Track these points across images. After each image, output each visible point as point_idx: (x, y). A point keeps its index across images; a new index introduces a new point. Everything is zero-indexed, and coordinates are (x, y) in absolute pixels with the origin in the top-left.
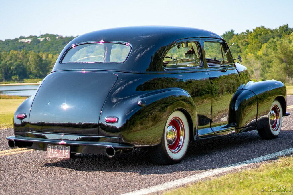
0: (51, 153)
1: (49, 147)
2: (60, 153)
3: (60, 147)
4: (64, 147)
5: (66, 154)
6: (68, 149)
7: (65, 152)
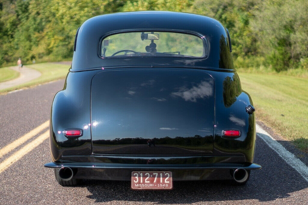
0: (139, 183)
1: (135, 174)
2: (155, 181)
3: (154, 174)
4: (161, 174)
5: (165, 184)
6: (169, 175)
7: (164, 181)
